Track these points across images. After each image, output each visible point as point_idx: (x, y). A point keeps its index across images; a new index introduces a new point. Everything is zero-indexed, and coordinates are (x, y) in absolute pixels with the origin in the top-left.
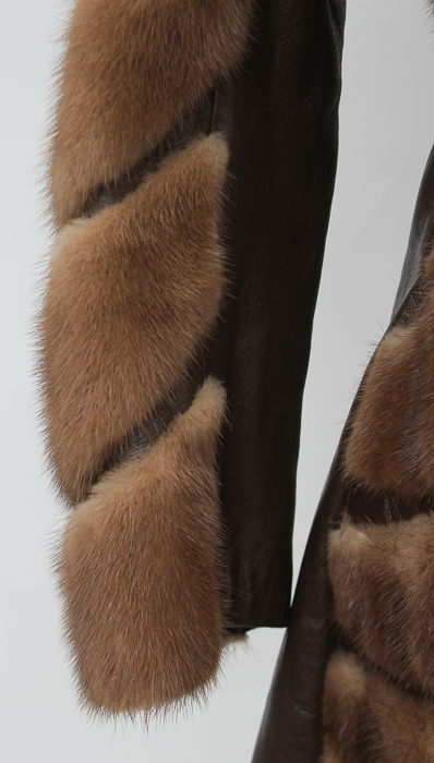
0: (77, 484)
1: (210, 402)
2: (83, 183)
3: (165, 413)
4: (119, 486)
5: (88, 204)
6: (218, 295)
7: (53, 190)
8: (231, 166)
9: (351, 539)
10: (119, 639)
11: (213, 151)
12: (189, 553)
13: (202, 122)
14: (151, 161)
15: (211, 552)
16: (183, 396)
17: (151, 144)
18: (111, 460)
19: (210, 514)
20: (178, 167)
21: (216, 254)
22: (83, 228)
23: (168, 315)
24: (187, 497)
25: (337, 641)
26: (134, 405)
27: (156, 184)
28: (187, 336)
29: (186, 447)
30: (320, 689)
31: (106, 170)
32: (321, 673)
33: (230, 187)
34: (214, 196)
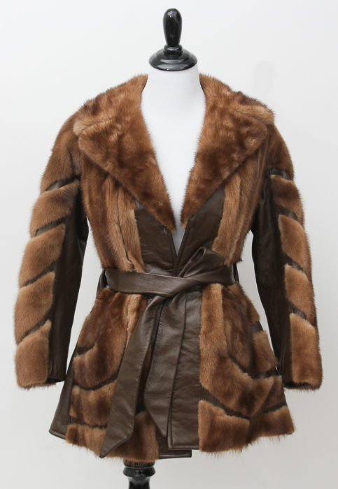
0: (19, 340)
1: (48, 324)
2: (25, 280)
3: (38, 326)
4: (28, 339)
5: (26, 284)
6: (51, 303)
7: (19, 280)
8: (55, 278)
9: (78, 358)
10: (26, 369)
11: (52, 275)
12: (42, 354)
13: (50, 269)
14: (39, 276)
15: (46, 355)
16: (43, 322)
17: (39, 273)
18: (27, 334)
19: (47, 346)
20: (44, 278)
21: (51, 295)
22: (24, 288)
23: (40, 306)
24: (42, 342)
25: (75, 383)
26: (32, 323)
27: (40, 281)
28: (44, 311)
29: (42, 332)
30: (71, 394)
31: (30, 277)
32: (71, 391)
33: (55, 282)
34: (52, 284)
